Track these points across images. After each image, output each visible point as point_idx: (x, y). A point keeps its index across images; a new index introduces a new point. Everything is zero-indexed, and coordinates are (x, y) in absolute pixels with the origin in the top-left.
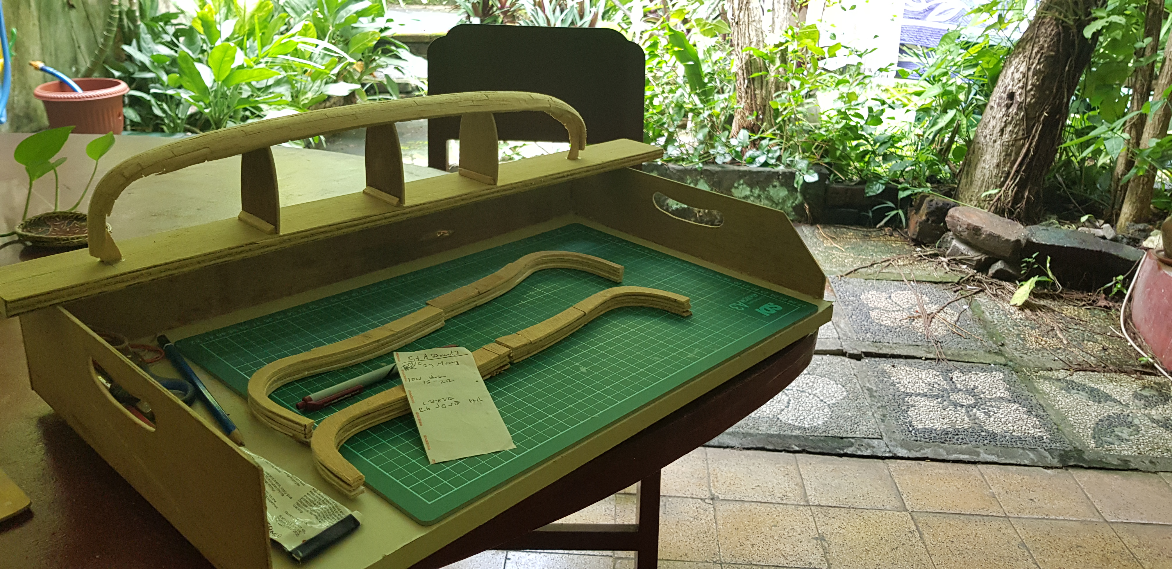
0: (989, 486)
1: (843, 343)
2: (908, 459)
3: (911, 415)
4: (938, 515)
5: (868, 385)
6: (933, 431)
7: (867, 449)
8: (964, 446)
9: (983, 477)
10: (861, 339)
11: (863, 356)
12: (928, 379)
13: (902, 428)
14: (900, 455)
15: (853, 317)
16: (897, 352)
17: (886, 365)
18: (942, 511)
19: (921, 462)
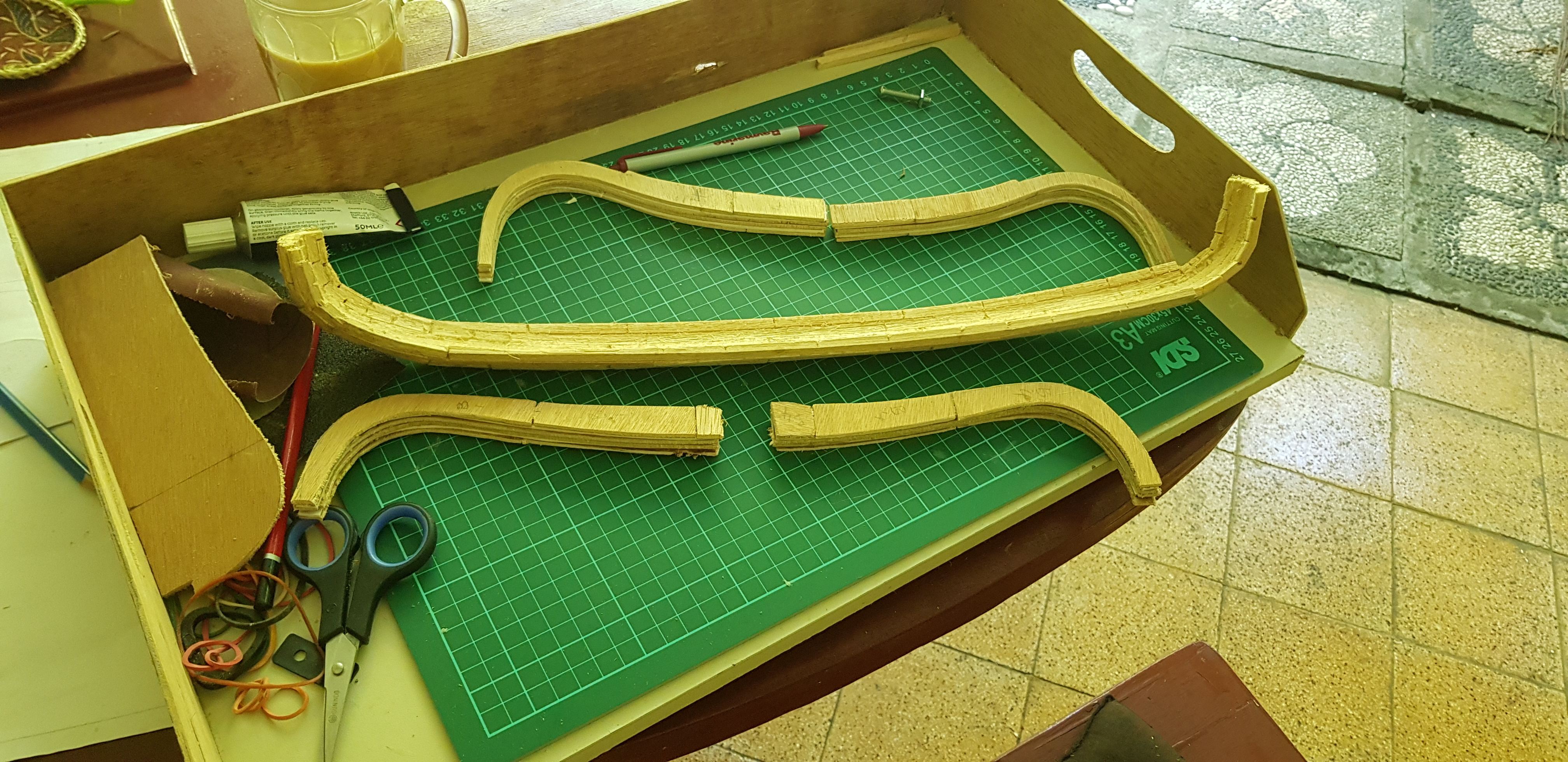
0: (1533, 372)
1: (1407, 78)
2: (1428, 300)
3: (1463, 228)
4: (1434, 403)
5: (1417, 160)
6: (1487, 265)
7: (1369, 272)
8: (1524, 300)
9: (1531, 356)
10: (1440, 75)
11: (1431, 106)
12: (1519, 170)
13: (1440, 248)
14: (1417, 292)
15: (1443, 31)
16: (1488, 110)
17: (1460, 130)
18: (1442, 399)
19: (1445, 310)
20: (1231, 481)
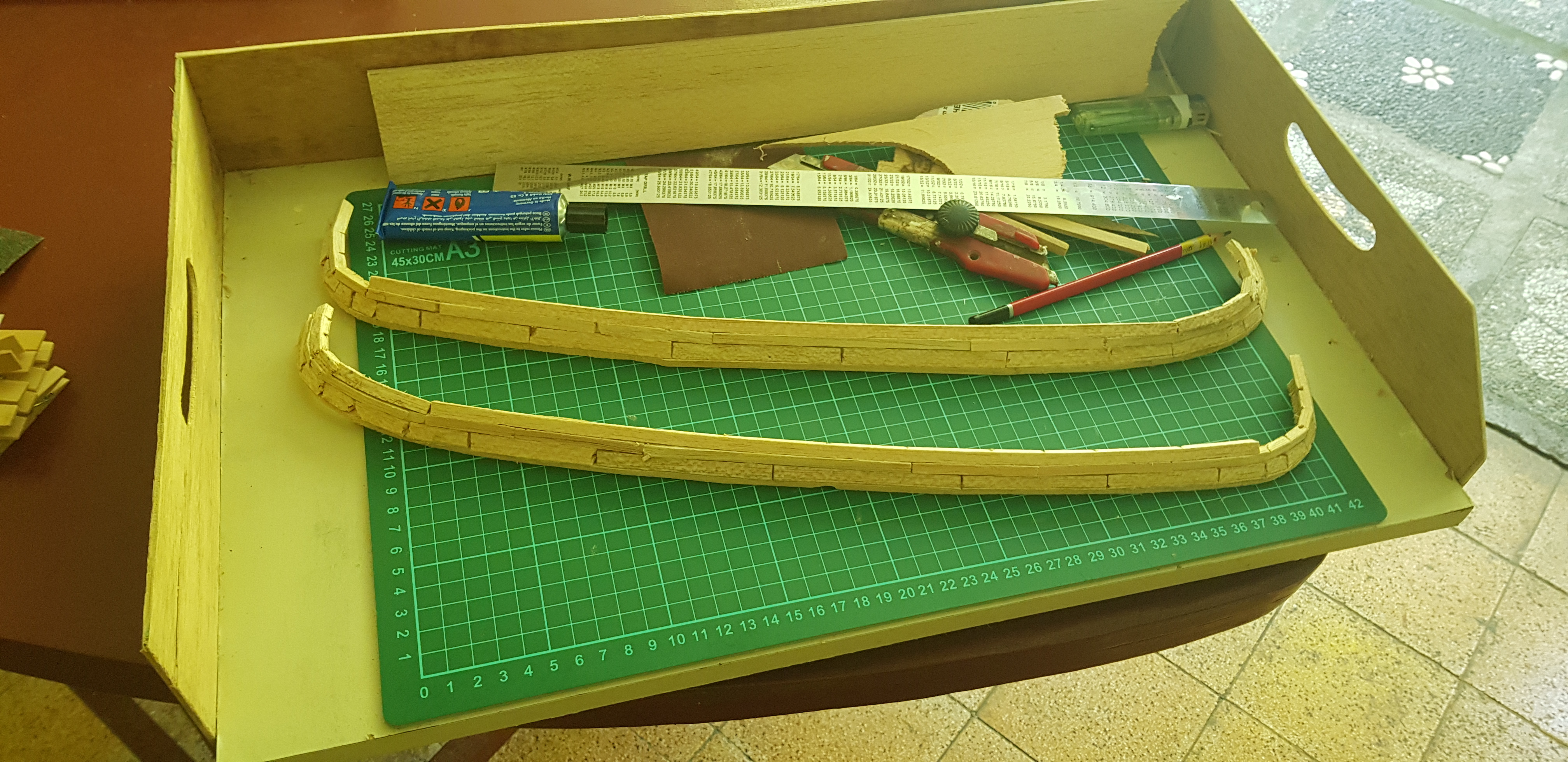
20: (1445, 707)
